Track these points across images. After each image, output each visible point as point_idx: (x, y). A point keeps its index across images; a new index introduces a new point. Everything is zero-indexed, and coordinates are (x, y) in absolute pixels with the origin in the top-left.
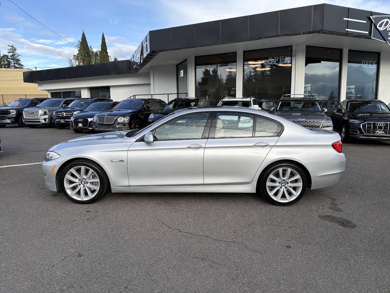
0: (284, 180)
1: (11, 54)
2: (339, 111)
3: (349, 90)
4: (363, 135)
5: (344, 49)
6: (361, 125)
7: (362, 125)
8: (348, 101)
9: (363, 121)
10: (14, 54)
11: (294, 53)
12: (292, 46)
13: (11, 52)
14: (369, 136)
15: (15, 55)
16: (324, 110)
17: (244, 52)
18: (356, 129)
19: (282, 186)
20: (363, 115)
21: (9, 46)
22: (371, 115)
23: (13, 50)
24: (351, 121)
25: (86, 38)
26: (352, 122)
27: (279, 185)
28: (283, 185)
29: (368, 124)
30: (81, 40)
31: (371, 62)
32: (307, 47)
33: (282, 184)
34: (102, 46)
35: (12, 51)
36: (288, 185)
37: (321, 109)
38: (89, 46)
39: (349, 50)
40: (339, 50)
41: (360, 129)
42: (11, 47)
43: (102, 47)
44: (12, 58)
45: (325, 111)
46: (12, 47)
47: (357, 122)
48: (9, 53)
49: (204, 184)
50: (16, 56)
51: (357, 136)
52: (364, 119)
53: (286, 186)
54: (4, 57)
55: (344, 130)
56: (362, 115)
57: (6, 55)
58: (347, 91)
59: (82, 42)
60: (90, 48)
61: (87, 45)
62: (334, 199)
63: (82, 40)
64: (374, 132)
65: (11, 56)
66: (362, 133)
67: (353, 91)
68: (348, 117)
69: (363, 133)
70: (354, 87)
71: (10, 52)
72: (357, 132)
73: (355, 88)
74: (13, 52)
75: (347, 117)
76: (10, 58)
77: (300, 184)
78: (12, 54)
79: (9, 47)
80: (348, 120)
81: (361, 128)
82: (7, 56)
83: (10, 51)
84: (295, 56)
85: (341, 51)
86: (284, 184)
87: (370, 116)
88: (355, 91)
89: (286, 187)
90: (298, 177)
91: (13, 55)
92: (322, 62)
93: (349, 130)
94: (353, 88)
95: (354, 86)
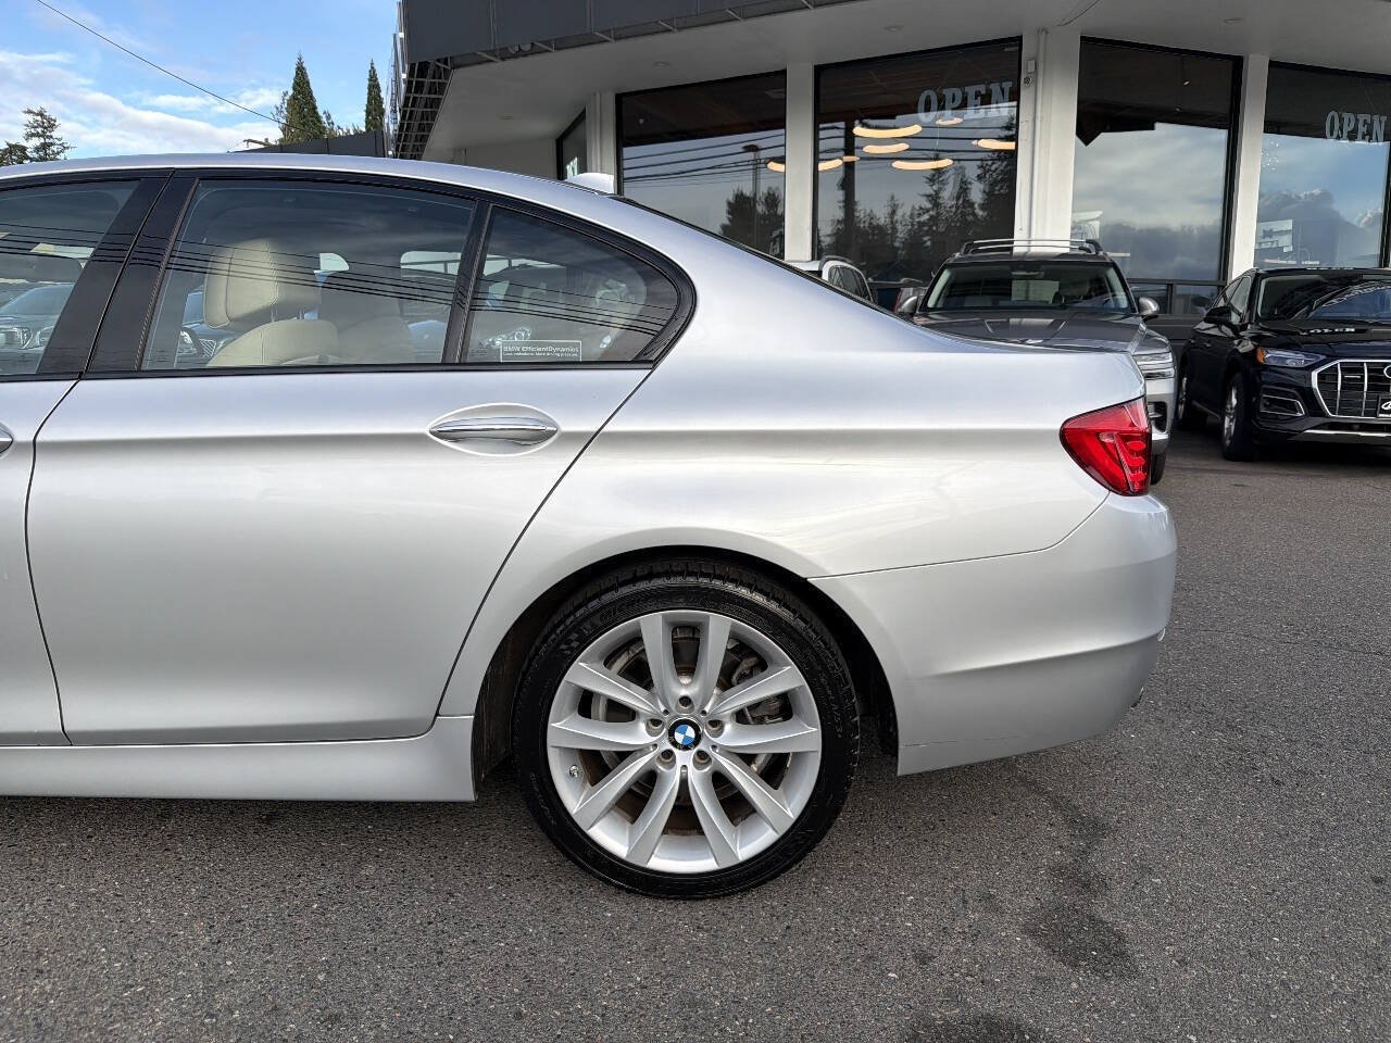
0: (686, 701)
1: (37, 142)
2: (1219, 316)
3: (1268, 239)
4: (1321, 420)
5: (1251, 56)
6: (1314, 375)
7: (1319, 374)
8: (1257, 275)
9: (1322, 357)
10: (47, 140)
11: (1027, 67)
12: (1018, 40)
13: (38, 135)
14: (1349, 427)
15: (52, 144)
16: (1141, 308)
17: (820, 71)
18: (1286, 394)
19: (675, 744)
20: (1326, 331)
21: (30, 112)
22: (1364, 331)
23: (45, 128)
24: (1269, 356)
25: (308, 83)
26: (1273, 363)
27: (653, 739)
28: (679, 737)
29: (1346, 369)
30: (291, 92)
31: (1365, 121)
32: (1088, 42)
33: (671, 733)
34: (368, 113)
35: (39, 130)
36: (717, 741)
37: (1129, 299)
38: (320, 111)
39: (1272, 64)
40: (1231, 63)
41: (1307, 395)
42: (37, 115)
43: (367, 118)
44: (40, 157)
45: (1148, 312)
46: (41, 114)
47: (1293, 359)
48: (30, 136)
49: (66, 738)
50: (54, 148)
51: (1292, 426)
52: (1329, 348)
53: (701, 747)
54: (11, 153)
55: (1234, 401)
56: (1322, 333)
57: (16, 146)
58: (1258, 243)
59: (294, 97)
60: (324, 119)
61: (315, 108)
62: (1095, 830)
63: (294, 89)
64: (1374, 409)
65: (37, 149)
66: (1320, 412)
67: (1286, 243)
68: (1256, 338)
69: (1323, 414)
70: (1288, 225)
71: (33, 135)
72: (1295, 409)
73: (1294, 232)
74: (43, 135)
75: (1252, 339)
76: (35, 155)
77: (804, 736)
78: (42, 140)
79: (31, 118)
80: (1252, 355)
81: (1311, 389)
82: (23, 149)
83: (33, 131)
84: (1032, 80)
85: (1237, 64)
86: (690, 732)
87: (1360, 336)
88: (1294, 243)
89: (702, 757)
90: (785, 677)
91: (45, 146)
92: (1158, 125)
93: (1259, 398)
94: (1287, 232)
95: (1291, 221)
